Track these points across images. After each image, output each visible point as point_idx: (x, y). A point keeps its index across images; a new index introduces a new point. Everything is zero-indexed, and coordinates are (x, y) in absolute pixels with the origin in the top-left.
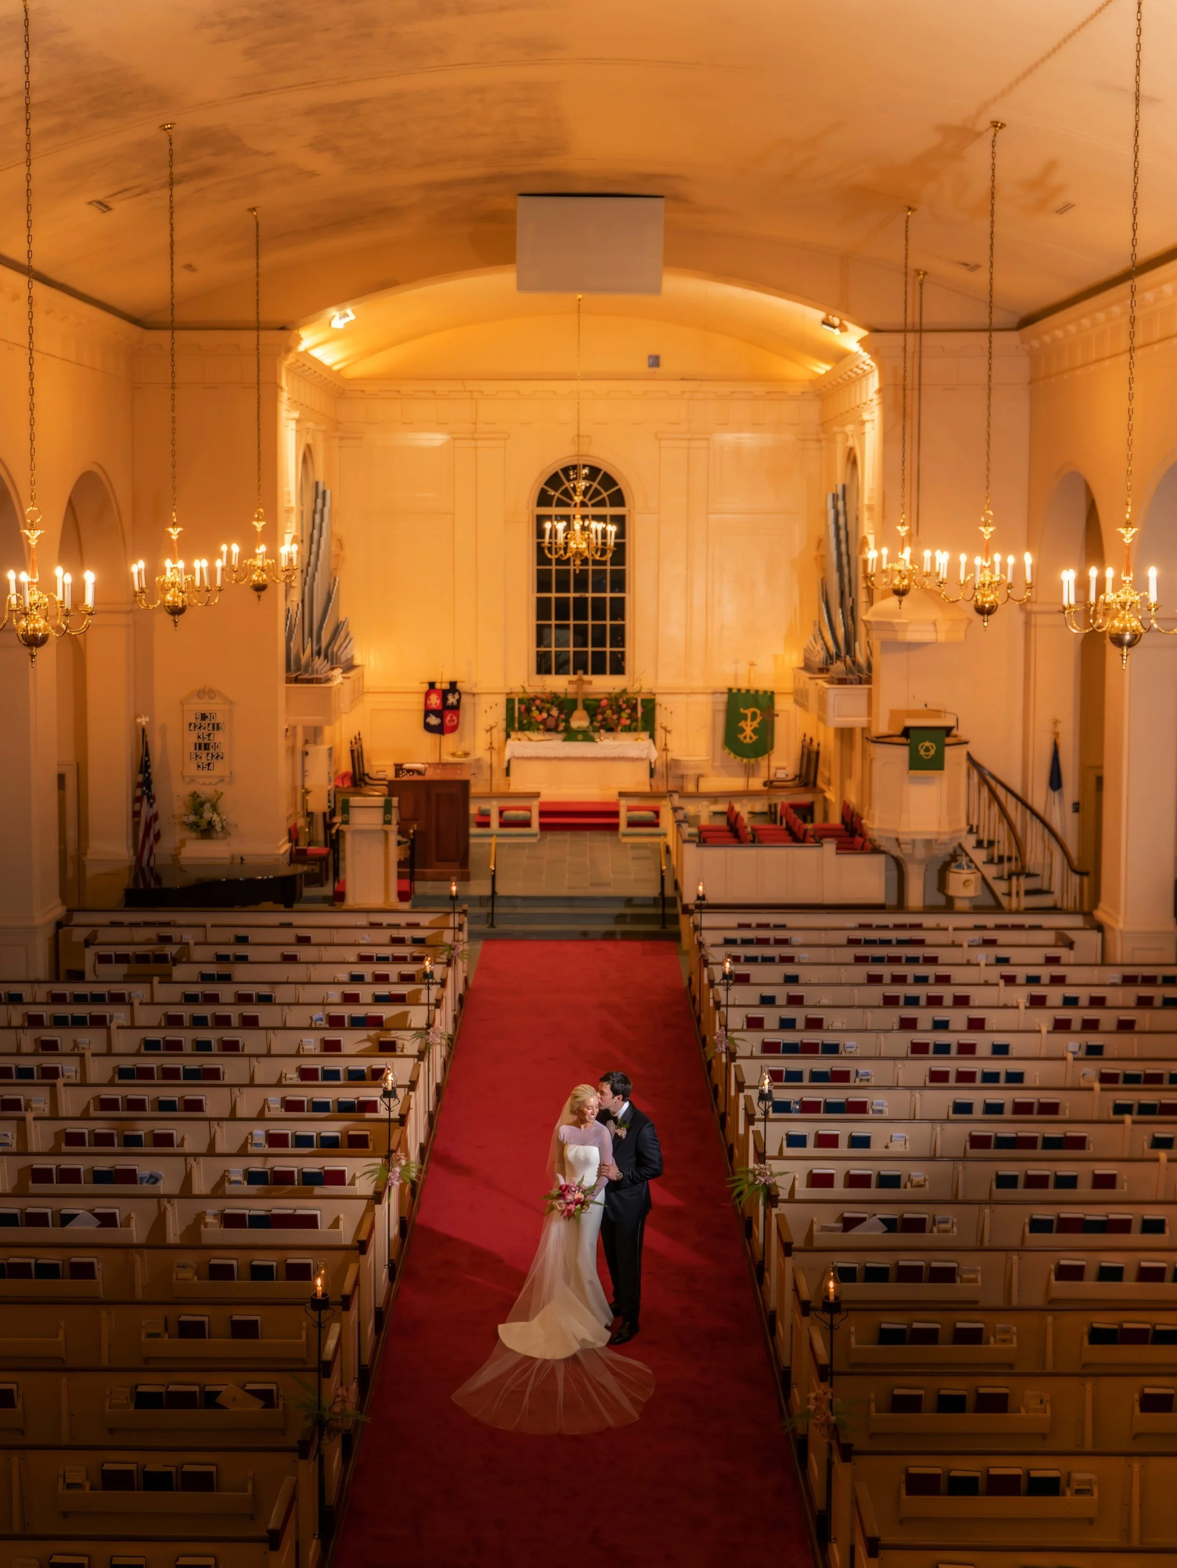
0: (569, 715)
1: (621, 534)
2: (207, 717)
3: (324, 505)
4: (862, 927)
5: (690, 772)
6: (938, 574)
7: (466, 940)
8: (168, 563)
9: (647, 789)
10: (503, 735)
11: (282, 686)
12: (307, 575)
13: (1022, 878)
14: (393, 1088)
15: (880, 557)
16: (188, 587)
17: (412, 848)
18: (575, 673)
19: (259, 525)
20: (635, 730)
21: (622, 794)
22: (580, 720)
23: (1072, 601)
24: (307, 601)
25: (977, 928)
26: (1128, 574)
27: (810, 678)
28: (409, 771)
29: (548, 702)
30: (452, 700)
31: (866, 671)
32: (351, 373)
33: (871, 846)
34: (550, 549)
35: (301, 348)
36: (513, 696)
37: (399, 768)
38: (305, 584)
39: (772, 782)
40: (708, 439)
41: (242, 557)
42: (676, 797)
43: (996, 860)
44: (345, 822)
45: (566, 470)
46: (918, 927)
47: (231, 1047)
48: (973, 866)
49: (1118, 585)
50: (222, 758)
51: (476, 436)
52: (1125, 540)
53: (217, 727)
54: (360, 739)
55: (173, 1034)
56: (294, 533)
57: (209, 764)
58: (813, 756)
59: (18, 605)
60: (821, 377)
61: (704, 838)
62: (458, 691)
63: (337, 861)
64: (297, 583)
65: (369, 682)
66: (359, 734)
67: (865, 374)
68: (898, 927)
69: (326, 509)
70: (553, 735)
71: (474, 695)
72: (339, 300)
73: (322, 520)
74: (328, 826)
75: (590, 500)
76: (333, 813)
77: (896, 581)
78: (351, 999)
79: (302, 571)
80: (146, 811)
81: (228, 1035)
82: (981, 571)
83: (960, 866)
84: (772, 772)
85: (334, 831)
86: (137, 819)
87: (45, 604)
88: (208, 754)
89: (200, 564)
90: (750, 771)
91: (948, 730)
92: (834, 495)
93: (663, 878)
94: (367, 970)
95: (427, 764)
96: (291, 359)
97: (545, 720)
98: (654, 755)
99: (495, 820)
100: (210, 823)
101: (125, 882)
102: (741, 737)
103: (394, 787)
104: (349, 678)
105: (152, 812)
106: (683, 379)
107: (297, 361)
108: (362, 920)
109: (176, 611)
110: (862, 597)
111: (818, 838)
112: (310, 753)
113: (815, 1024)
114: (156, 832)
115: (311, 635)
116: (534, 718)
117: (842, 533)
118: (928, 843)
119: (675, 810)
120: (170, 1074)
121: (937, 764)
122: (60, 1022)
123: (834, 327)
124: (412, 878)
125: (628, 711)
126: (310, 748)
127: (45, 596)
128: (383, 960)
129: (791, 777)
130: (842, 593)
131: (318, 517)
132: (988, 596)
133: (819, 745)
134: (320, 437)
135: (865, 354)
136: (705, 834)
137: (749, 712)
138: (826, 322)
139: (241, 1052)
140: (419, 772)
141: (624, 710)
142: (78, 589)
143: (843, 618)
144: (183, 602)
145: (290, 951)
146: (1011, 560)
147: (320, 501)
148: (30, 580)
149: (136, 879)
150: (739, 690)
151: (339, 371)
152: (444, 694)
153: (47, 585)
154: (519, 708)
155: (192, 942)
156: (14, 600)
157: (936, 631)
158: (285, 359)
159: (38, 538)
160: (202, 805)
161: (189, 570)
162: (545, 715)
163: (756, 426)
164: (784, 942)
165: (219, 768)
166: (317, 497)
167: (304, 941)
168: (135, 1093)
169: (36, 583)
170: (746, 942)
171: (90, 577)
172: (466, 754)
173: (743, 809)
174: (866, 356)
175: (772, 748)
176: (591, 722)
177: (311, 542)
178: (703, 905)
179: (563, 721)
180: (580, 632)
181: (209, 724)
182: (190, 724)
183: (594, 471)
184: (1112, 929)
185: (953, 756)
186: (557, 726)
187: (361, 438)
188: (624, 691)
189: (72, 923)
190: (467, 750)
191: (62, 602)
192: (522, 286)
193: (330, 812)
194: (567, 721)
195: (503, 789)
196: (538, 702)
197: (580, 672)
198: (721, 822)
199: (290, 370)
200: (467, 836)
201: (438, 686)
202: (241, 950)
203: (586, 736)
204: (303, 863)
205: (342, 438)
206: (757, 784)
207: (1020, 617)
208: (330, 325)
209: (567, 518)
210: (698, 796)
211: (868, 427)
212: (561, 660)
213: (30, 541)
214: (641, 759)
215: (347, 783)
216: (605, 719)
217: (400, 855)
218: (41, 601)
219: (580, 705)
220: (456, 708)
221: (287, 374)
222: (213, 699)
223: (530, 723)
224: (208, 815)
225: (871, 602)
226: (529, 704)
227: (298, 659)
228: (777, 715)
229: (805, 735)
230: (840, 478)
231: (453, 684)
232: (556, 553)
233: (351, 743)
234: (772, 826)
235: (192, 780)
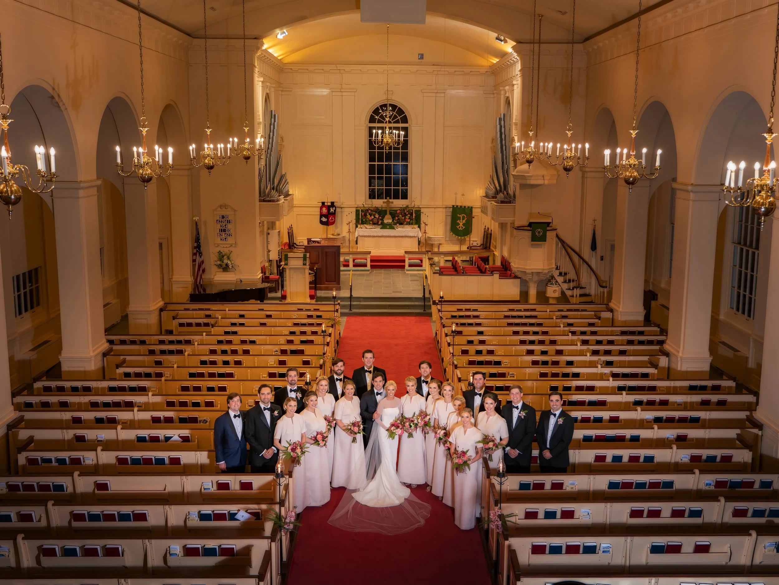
0: (383, 217)
1: (406, 136)
2: (224, 217)
3: (275, 121)
4: (511, 310)
5: (436, 243)
6: (547, 154)
7: (339, 316)
8: (206, 146)
9: (417, 250)
10: (354, 226)
11: (258, 203)
12: (268, 154)
13: (578, 289)
14: (309, 381)
15: (521, 145)
16: (215, 157)
17: (315, 276)
18: (386, 198)
19: (246, 129)
20: (412, 224)
21: (406, 252)
22: (388, 220)
23: (608, 164)
24: (268, 165)
25: (559, 311)
26: (633, 152)
27: (488, 201)
28: (314, 242)
29: (374, 212)
30: (332, 210)
31: (512, 198)
32: (286, 61)
33: (514, 275)
34: (375, 142)
35: (264, 48)
36: (358, 209)
37: (309, 240)
38: (267, 157)
39: (471, 247)
40: (444, 93)
41: (239, 144)
42: (430, 253)
43: (567, 282)
44: (286, 264)
45: (382, 106)
46: (534, 310)
47: (238, 363)
48: (558, 284)
49: (628, 156)
50: (231, 236)
51: (342, 90)
52: (632, 136)
53: (229, 222)
54: (292, 227)
55: (213, 358)
56: (262, 134)
57: (226, 239)
58: (489, 236)
59: (138, 162)
60: (495, 64)
61: (442, 272)
62: (335, 206)
63: (282, 281)
64: (263, 157)
65: (295, 202)
66: (291, 225)
67: (515, 63)
68: (526, 310)
69: (276, 123)
70: (376, 226)
71: (342, 208)
72: (281, 25)
73: (274, 128)
74: (278, 266)
75: (392, 120)
76: (280, 261)
77: (528, 156)
78: (290, 342)
79: (265, 151)
80: (198, 260)
81: (237, 358)
82: (567, 151)
83: (552, 284)
84: (471, 242)
85: (281, 268)
86: (194, 263)
87: (150, 162)
88: (225, 234)
89: (221, 146)
90: (461, 243)
91: (548, 224)
92: (499, 118)
93: (424, 289)
94: (297, 329)
95: (322, 238)
96: (259, 53)
97: (373, 219)
98: (420, 235)
99: (351, 264)
100: (227, 265)
101: (190, 290)
102: (458, 227)
103: (307, 249)
104: (287, 200)
105: (201, 260)
106: (433, 65)
107: (262, 54)
108: (295, 308)
109: (210, 168)
110: (512, 164)
111: (492, 272)
112: (270, 234)
113: (490, 352)
114: (203, 269)
115: (270, 180)
116: (368, 218)
117: (503, 136)
118: (538, 273)
119: (429, 259)
120: (212, 375)
121: (543, 239)
122: (163, 352)
123: (502, 41)
124: (316, 289)
125: (409, 215)
126: (270, 231)
127: (150, 159)
128: (304, 325)
129: (479, 245)
130: (503, 163)
131: (272, 126)
132: (569, 163)
133: (491, 231)
134: (273, 90)
135: (515, 53)
136: (442, 270)
137: (461, 216)
138: (498, 38)
139: (242, 366)
140: (318, 242)
141: (407, 215)
142: (165, 156)
143: (503, 174)
144: (213, 163)
145: (263, 321)
146: (580, 146)
147: (273, 120)
148: (143, 151)
149: (194, 289)
150: (457, 206)
151: (281, 59)
152: (328, 208)
153: (151, 153)
154: (361, 214)
155: (220, 317)
156: (136, 161)
157: (544, 180)
158: (257, 53)
159: (146, 131)
160: (223, 256)
161: (216, 149)
162: (373, 217)
163: (466, 87)
164: (477, 317)
165: (230, 240)
166: (271, 118)
167: (269, 316)
168: (196, 384)
169: (146, 153)
170: (461, 317)
171: (170, 150)
172: (339, 235)
173: (458, 259)
174: (515, 54)
175: (471, 232)
176: (393, 220)
177: (269, 138)
178: (442, 301)
179: (381, 220)
180: (388, 180)
181: (225, 220)
182: (217, 220)
183: (394, 107)
184: (617, 311)
185: (550, 235)
186: (378, 222)
187: (291, 91)
188: (407, 207)
189: (167, 309)
190: (339, 233)
191: (159, 161)
192: (363, 20)
193: (279, 260)
194: (382, 220)
195: (355, 250)
196: (370, 211)
197: (388, 198)
198: (449, 265)
199: (260, 58)
200: (339, 271)
201: (326, 204)
202: (242, 321)
203: (391, 227)
204: (268, 282)
205: (282, 91)
206: (464, 248)
207: (580, 174)
208: (277, 37)
209: (382, 128)
210: (439, 254)
211: (515, 87)
212: (379, 193)
213: (143, 133)
214: (415, 237)
215: (287, 247)
216: (399, 219)
217: (310, 279)
218: (149, 161)
219: (388, 213)
220: (334, 214)
221: (257, 60)
222: (227, 209)
223: (366, 220)
224: (226, 261)
225: (515, 167)
226: (366, 212)
227: (264, 192)
228: (474, 217)
229: (485, 227)
230: (502, 110)
231: (333, 203)
232: (377, 144)
233: (288, 229)
234: (471, 266)
235: (218, 245)
